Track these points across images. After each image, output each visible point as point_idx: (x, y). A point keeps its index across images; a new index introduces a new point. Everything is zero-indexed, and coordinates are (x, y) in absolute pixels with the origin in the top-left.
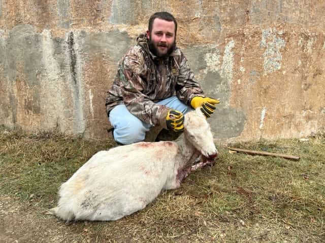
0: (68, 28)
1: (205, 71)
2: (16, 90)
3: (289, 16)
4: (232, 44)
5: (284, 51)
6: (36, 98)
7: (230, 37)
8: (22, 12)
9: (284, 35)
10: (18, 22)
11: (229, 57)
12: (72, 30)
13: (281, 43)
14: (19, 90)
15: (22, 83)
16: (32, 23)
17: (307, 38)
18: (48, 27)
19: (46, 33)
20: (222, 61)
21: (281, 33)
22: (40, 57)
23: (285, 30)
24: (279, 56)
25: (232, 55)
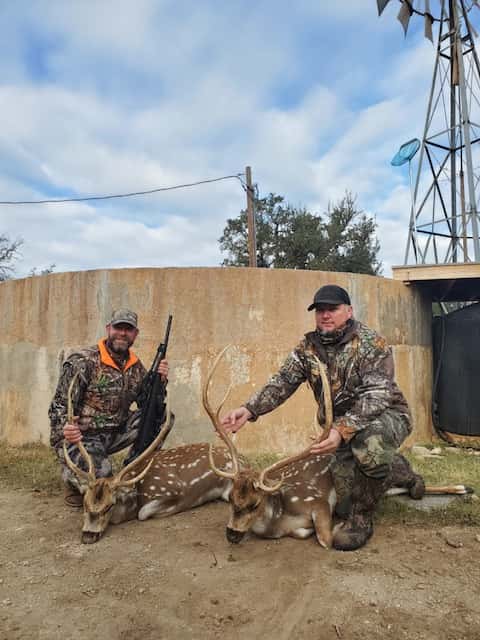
0: (61, 346)
1: (175, 384)
2: (8, 401)
3: (252, 335)
4: (198, 360)
5: (250, 365)
6: (26, 409)
7: (196, 353)
8: (26, 331)
9: (248, 352)
10: (21, 340)
11: (196, 371)
12: (63, 348)
13: (246, 359)
14: (12, 401)
15: (16, 394)
16: (31, 341)
17: (275, 354)
18: (46, 345)
19: (43, 350)
20: (190, 374)
21: (245, 350)
22: (34, 370)
23: (249, 348)
24: (246, 369)
25: (199, 370)
